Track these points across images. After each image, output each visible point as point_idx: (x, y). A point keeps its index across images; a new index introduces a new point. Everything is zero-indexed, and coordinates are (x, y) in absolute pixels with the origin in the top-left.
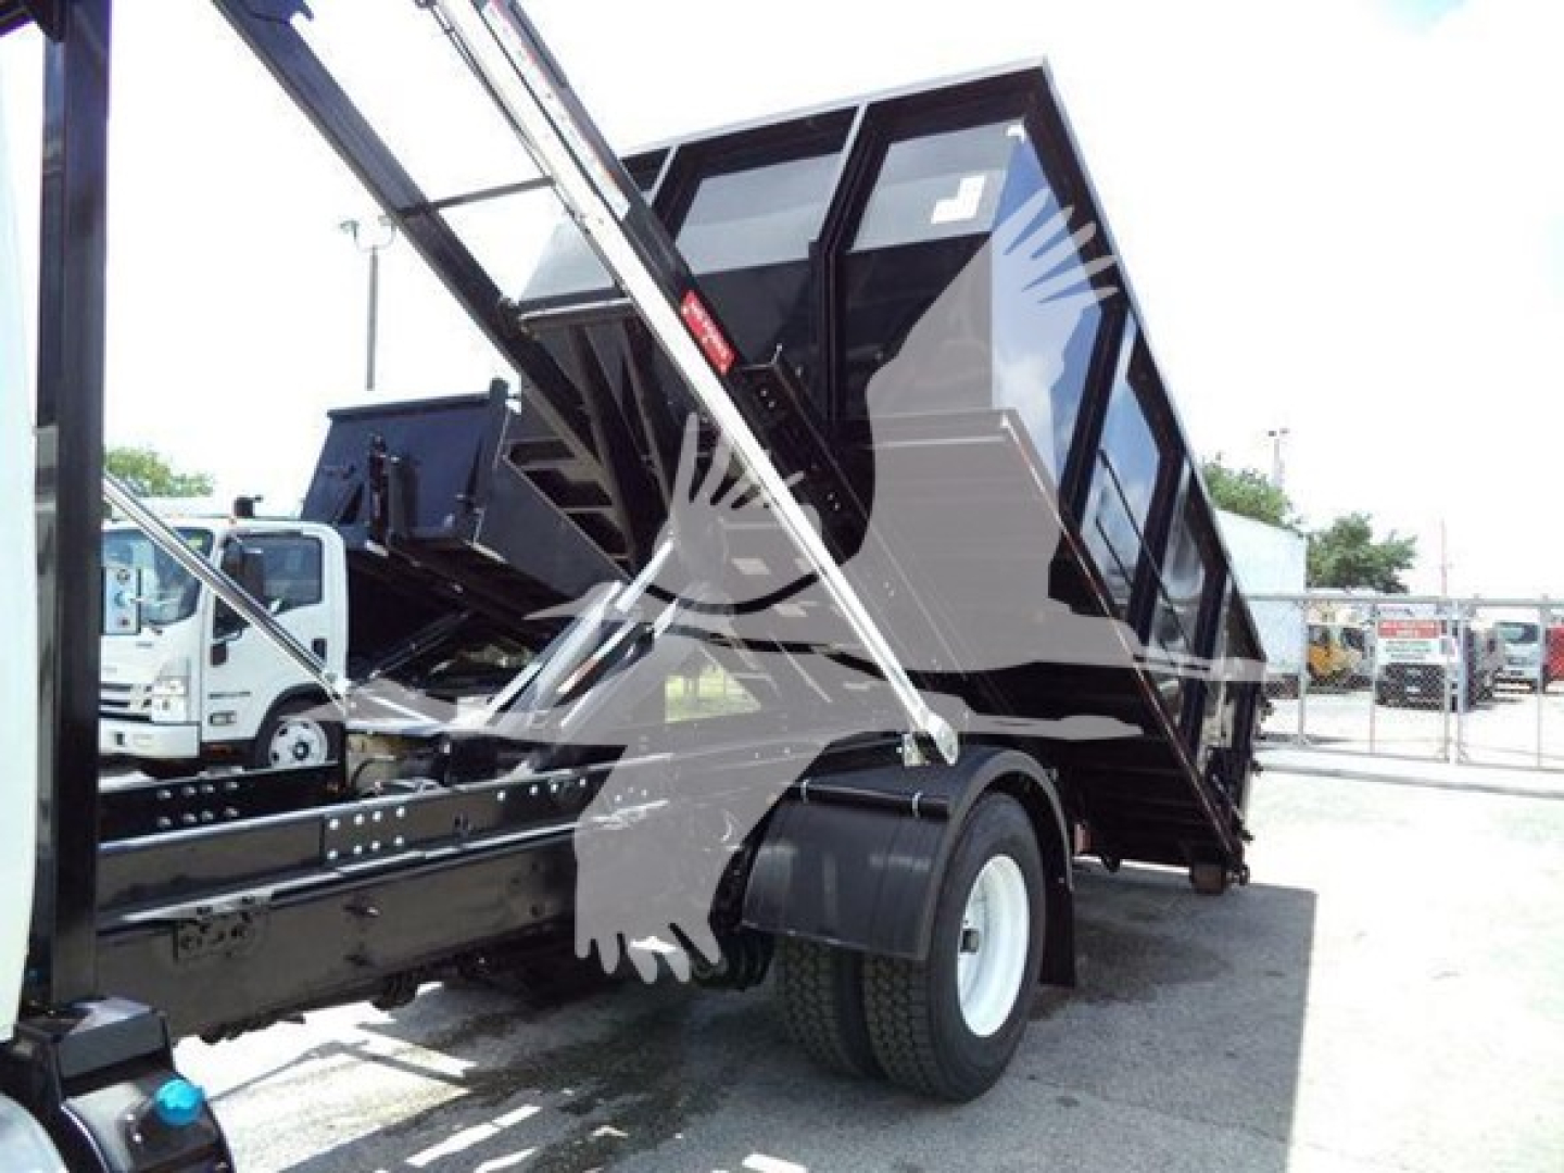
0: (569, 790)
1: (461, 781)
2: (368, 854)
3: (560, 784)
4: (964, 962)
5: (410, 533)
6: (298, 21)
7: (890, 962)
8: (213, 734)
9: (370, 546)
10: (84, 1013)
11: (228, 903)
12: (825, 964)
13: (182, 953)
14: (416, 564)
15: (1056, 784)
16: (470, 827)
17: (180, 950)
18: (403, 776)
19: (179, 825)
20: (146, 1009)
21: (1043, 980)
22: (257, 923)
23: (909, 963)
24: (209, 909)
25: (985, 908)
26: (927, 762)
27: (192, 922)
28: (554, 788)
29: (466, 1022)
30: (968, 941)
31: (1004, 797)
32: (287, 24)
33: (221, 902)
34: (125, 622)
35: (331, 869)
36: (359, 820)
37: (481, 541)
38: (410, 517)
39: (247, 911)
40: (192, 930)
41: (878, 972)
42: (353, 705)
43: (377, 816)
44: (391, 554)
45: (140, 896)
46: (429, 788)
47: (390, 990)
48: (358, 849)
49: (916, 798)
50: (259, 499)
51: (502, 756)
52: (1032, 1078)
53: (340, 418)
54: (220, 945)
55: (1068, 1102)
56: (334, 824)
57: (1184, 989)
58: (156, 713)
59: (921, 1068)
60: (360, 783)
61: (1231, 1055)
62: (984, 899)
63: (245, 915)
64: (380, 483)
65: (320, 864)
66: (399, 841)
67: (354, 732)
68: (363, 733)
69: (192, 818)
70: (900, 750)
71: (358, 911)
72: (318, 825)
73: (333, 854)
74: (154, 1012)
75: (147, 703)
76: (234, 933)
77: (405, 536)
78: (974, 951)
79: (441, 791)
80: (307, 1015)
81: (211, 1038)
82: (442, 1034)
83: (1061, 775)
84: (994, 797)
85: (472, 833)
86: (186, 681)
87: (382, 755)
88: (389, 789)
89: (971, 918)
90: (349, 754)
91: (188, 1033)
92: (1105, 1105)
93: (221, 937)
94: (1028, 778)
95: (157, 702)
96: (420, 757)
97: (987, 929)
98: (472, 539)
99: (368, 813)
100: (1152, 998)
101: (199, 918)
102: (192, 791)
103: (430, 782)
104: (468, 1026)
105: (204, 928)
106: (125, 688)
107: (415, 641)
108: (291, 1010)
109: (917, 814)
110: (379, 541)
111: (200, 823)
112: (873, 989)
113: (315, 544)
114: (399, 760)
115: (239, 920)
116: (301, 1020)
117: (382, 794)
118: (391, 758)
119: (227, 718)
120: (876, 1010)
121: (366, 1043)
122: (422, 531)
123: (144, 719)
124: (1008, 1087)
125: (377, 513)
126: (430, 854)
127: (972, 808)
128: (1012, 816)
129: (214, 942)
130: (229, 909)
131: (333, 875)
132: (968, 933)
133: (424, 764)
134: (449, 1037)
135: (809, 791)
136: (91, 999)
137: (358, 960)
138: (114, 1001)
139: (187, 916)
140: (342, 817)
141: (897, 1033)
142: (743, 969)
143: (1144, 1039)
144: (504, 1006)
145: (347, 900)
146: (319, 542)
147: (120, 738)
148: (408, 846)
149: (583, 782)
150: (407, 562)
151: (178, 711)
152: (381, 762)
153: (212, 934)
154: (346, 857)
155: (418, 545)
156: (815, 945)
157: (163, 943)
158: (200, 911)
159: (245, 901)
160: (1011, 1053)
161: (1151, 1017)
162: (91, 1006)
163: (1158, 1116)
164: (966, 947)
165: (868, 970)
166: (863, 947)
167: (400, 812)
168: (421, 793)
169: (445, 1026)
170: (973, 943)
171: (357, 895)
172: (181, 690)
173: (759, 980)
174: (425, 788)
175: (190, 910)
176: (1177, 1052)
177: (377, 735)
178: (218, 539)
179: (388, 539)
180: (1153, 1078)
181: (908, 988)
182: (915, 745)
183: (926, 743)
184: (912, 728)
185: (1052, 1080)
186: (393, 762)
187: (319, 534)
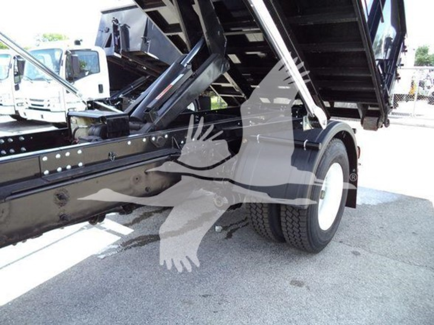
0: (160, 139)
2: (65, 171)
3: (156, 138)
4: (321, 203)
5: (127, 50)
9: (116, 54)
14: (131, 60)
16: (114, 157)
21: (347, 205)
26: (313, 128)
28: (154, 139)
30: (323, 195)
31: (338, 140)
36: (58, 156)
37: (150, 52)
38: (127, 44)
43: (67, 154)
44: (122, 57)
46: (97, 140)
48: (59, 169)
49: (305, 143)
50: (81, 40)
52: (341, 242)
53: (104, 13)
55: (356, 254)
56: (45, 158)
58: (52, 109)
59: (302, 244)
64: (116, 33)
65: (40, 177)
66: (80, 164)
67: (72, 116)
68: (76, 116)
69: (4, 153)
70: (301, 123)
73: (46, 172)
75: (49, 105)
77: (126, 51)
79: (101, 141)
84: (335, 140)
86: (59, 98)
87: (83, 125)
90: (72, 124)
92: (371, 255)
95: (51, 105)
96: (96, 127)
98: (147, 52)
99: (65, 152)
102: (3, 141)
106: (42, 101)
107: (132, 85)
109: (305, 149)
110: (118, 52)
111: (9, 154)
112: (285, 215)
113: (96, 54)
114: (89, 127)
118: (86, 126)
120: (286, 223)
122: (131, 49)
123: (48, 110)
124: (333, 246)
125: (117, 44)
132: (323, 192)
133: (97, 130)
140: (48, 155)
141: (294, 231)
143: (380, 226)
146: (97, 53)
147: (42, 116)
148: (85, 166)
149: (166, 136)
150: (128, 59)
151: (58, 108)
152: (81, 128)
154: (53, 173)
155: (131, 54)
160: (334, 234)
163: (392, 261)
164: (321, 198)
167: (80, 152)
168: (92, 143)
172: (58, 101)
176: (394, 232)
178: (64, 52)
179: (121, 52)
180: (386, 243)
181: (299, 215)
182: (308, 119)
183: (314, 120)
184: (308, 113)
185: (349, 243)
186: (86, 128)
187: (98, 51)
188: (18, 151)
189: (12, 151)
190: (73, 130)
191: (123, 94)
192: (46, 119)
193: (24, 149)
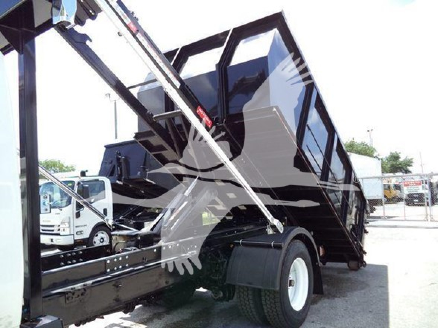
1: (144, 247)
2: (118, 269)
3: (172, 246)
4: (291, 290)
5: (128, 177)
6: (88, 43)
7: (268, 291)
8: (77, 237)
9: (118, 182)
10: (40, 321)
11: (80, 286)
12: (250, 292)
13: (67, 302)
14: (131, 186)
15: (313, 236)
16: (147, 260)
17: (67, 301)
18: (128, 247)
19: (66, 264)
20: (57, 318)
21: (314, 292)
22: (88, 291)
23: (274, 291)
24: (74, 288)
25: (296, 273)
26: (275, 233)
27: (70, 292)
28: (170, 247)
29: (150, 315)
30: (291, 283)
31: (298, 241)
32: (85, 43)
33: (78, 286)
34: (46, 210)
35: (108, 275)
36: (115, 260)
37: (148, 178)
38: (128, 173)
39: (85, 288)
40: (70, 295)
41: (266, 294)
42: (114, 227)
43: (120, 259)
44: (124, 184)
45: (55, 286)
46: (135, 250)
47: (128, 308)
48: (115, 268)
49: (273, 243)
50: (87, 171)
51: (155, 239)
52: (313, 322)
53: (108, 147)
54: (78, 299)
56: (108, 262)
57: (356, 293)
58: (61, 233)
59: (280, 321)
60: (116, 249)
61: (370, 312)
62: (295, 271)
63: (84, 289)
64: (120, 164)
65: (105, 273)
66: (127, 265)
67: (114, 235)
68: (116, 235)
69: (70, 262)
70: (266, 230)
71: (117, 286)
72: (104, 262)
73: (108, 270)
74: (59, 319)
75: (59, 230)
76: (82, 295)
78: (293, 286)
79: (138, 250)
80: (105, 316)
81: (78, 325)
82: (144, 319)
83: (314, 233)
84: (295, 241)
85: (148, 261)
86: (69, 223)
87: (122, 241)
88: (124, 251)
89: (291, 277)
90: (113, 241)
91: (71, 324)
93: (78, 296)
94: (305, 235)
95: (61, 229)
96: (132, 241)
97: (296, 279)
98: (146, 178)
99: (118, 258)
100: (346, 296)
101: (72, 291)
102: (69, 255)
103: (134, 248)
104: (151, 317)
105: (73, 294)
106: (53, 226)
107: (132, 207)
108: (100, 315)
109: (273, 248)
110: (120, 180)
111: (72, 263)
112: (265, 299)
113: (103, 183)
115: (83, 291)
116: (103, 318)
117: (122, 252)
118: (124, 241)
119: (81, 233)
120: (266, 305)
121: (122, 323)
122: (132, 177)
123: (58, 234)
124: (307, 325)
125: (119, 173)
126: (136, 268)
127: (289, 245)
128: (301, 246)
129: (76, 298)
130: (80, 288)
131: (109, 276)
132: (291, 281)
133: (133, 243)
134: (146, 320)
135: (242, 243)
136: (41, 316)
137: (117, 300)
138: (48, 316)
139: (68, 290)
140: (110, 260)
141: (273, 311)
142: (227, 295)
143: (345, 308)
144: (161, 310)
145: (113, 283)
146: (103, 182)
147: (52, 240)
148: (130, 266)
149: (178, 245)
150: (128, 185)
151: (67, 232)
152: (121, 243)
153: (76, 295)
154: (112, 271)
155: (131, 181)
156: (247, 287)
157: (62, 299)
158: (72, 289)
159: (84, 285)
160: (306, 315)
161: (346, 302)
162: (42, 318)
164: (290, 285)
165: (263, 294)
166: (260, 287)
167: (127, 257)
168: (133, 251)
169: (145, 317)
170: (292, 283)
171: (116, 281)
172: (68, 225)
173: (232, 298)
174: (133, 250)
175: (68, 289)
176: (355, 312)
177: (120, 235)
178: (76, 183)
179: (123, 180)
180: (348, 320)
181: (274, 298)
182: (271, 228)
183: (274, 227)
184: (270, 223)
185: (319, 322)
186: (125, 243)
187: (104, 180)
188: (78, 262)
189: (75, 261)
190: (113, 245)
191: (123, 216)
192: (56, 242)
193: (81, 260)
